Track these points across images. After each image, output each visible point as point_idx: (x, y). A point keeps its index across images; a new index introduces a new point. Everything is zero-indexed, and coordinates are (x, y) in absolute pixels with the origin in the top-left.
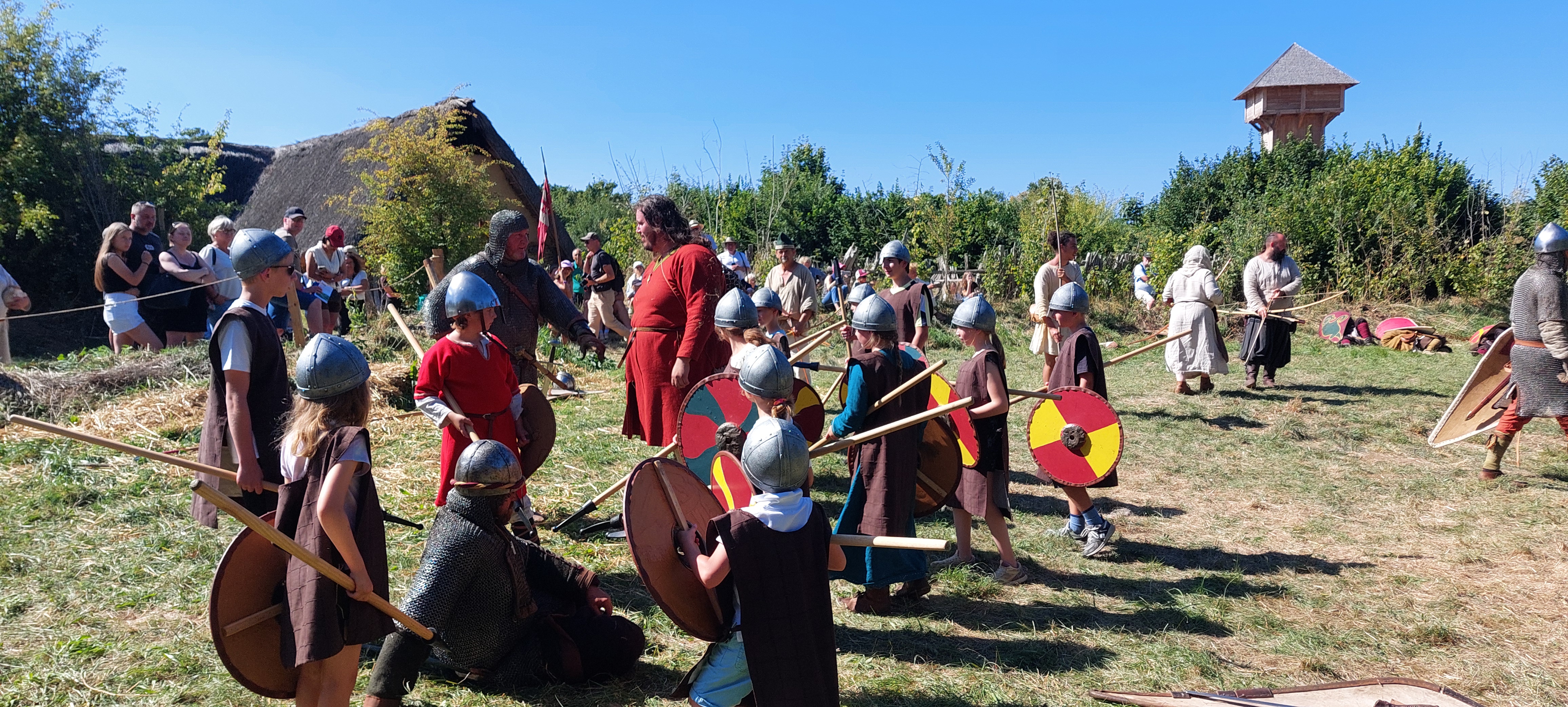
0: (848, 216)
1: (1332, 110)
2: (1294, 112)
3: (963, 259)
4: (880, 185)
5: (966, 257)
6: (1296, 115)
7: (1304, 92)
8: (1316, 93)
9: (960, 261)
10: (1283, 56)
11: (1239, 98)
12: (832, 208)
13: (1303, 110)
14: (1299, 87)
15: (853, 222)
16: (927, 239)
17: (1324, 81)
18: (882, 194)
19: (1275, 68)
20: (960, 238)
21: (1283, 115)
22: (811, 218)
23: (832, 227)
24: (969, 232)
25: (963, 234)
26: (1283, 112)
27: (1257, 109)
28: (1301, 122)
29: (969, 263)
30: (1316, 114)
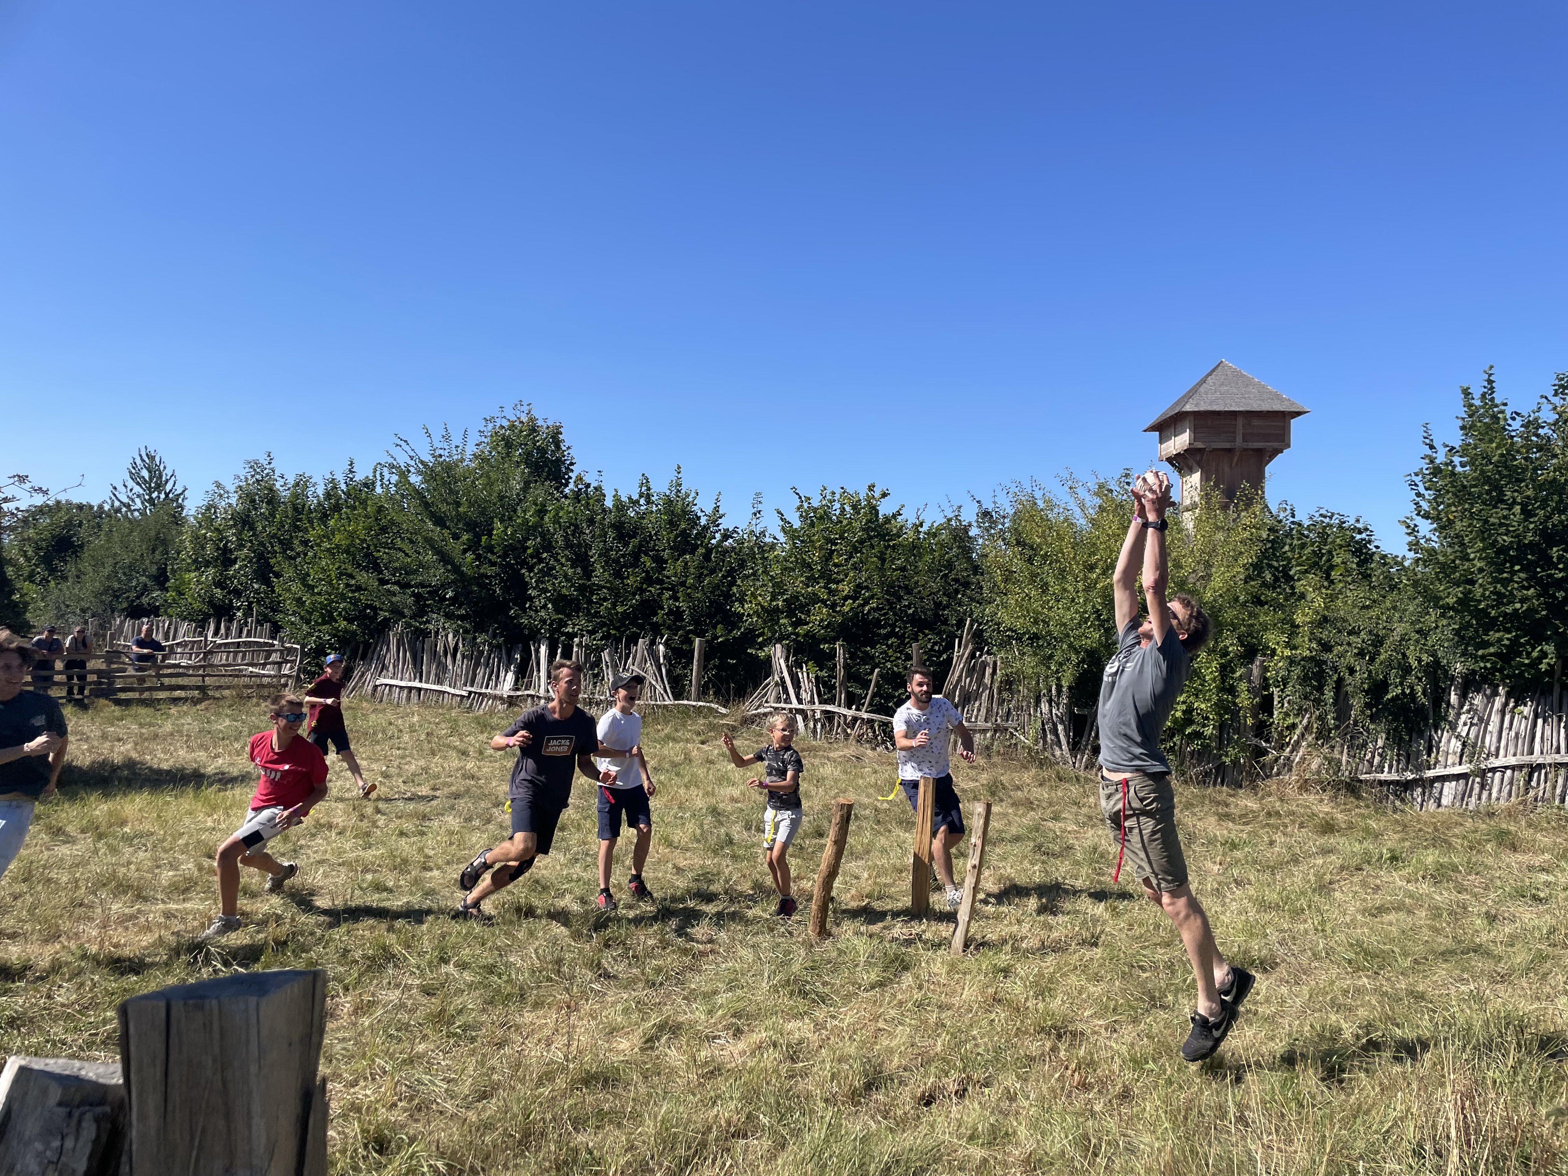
0: (568, 545)
1: (1275, 445)
2: (1227, 445)
3: (832, 654)
4: (645, 482)
5: (840, 652)
6: (1229, 450)
7: (1240, 421)
8: (1256, 422)
9: (823, 660)
10: (1210, 374)
11: (1152, 428)
12: (535, 527)
13: (1239, 443)
14: (1234, 414)
15: (581, 560)
16: (742, 601)
17: (1265, 407)
18: (649, 502)
19: (1202, 389)
20: (824, 602)
21: (1214, 450)
22: (490, 549)
23: (530, 570)
24: (845, 588)
25: (831, 592)
26: (1215, 445)
27: (1181, 441)
28: (1235, 459)
29: (846, 666)
30: (1254, 450)
